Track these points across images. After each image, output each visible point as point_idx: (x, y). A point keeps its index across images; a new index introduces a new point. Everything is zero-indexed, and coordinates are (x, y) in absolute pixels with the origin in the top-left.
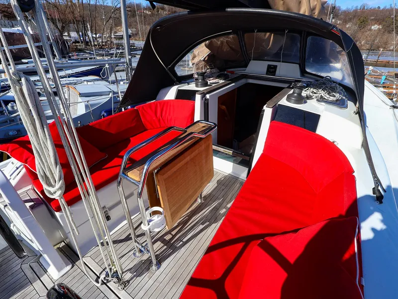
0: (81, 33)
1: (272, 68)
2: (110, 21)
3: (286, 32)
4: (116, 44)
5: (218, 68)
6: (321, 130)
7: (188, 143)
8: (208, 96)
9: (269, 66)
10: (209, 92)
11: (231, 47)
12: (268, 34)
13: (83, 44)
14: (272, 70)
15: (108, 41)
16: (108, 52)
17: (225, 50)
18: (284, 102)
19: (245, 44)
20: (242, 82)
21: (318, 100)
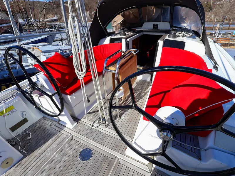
0: (25, 19)
1: (156, 26)
2: (43, 11)
3: (163, 5)
4: (49, 25)
5: (127, 28)
6: (187, 48)
7: (129, 57)
8: (128, 40)
9: (154, 25)
10: (128, 38)
11: (134, 16)
12: (153, 7)
13: (28, 26)
14: (156, 27)
15: (43, 23)
16: (44, 30)
17: (131, 17)
18: (167, 38)
19: (142, 13)
20: (141, 34)
21: (182, 36)
